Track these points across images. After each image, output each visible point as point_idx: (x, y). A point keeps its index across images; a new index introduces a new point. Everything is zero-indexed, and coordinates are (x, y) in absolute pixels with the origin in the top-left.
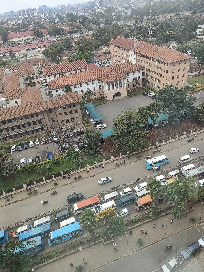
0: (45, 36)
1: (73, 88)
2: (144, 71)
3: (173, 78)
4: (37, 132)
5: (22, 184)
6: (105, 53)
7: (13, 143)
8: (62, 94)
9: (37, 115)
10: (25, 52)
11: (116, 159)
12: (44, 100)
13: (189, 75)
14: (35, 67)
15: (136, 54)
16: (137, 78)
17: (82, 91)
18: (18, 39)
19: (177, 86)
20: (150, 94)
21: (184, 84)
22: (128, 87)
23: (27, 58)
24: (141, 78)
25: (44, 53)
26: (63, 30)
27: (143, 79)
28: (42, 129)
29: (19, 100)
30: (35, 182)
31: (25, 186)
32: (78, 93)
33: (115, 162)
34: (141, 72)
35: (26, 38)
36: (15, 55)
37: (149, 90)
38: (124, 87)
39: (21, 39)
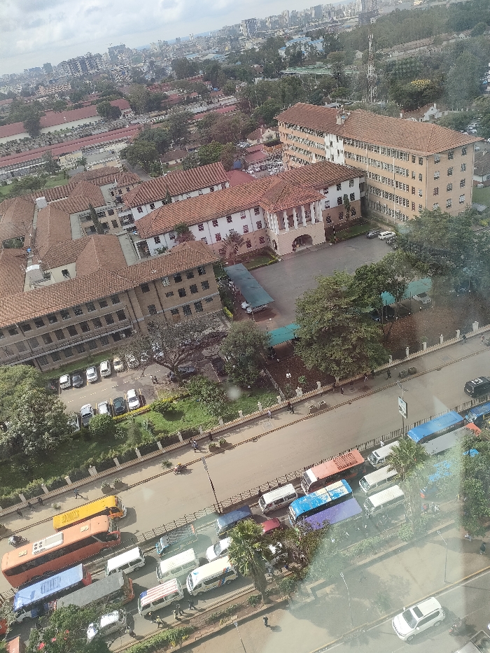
0: (124, 116)
1: (194, 230)
2: (363, 180)
3: (436, 192)
4: (115, 340)
5: (88, 467)
6: (269, 144)
7: (63, 370)
8: (170, 248)
9: (115, 299)
10: (79, 155)
11: (308, 394)
12: (130, 263)
13: (476, 183)
14: (105, 189)
15: (341, 142)
16: (349, 197)
17: (218, 237)
18: (64, 127)
19: (448, 211)
20: (382, 234)
21: (464, 205)
22: (328, 219)
23: (85, 170)
24: (357, 197)
25: (124, 154)
26: (166, 97)
27: (363, 199)
28: (128, 332)
29: (71, 268)
30: (116, 460)
31: (93, 471)
32: (209, 243)
33: (307, 404)
34: (357, 182)
35: (82, 122)
36: (58, 163)
37: (379, 225)
38: (317, 221)
39: (69, 125)
